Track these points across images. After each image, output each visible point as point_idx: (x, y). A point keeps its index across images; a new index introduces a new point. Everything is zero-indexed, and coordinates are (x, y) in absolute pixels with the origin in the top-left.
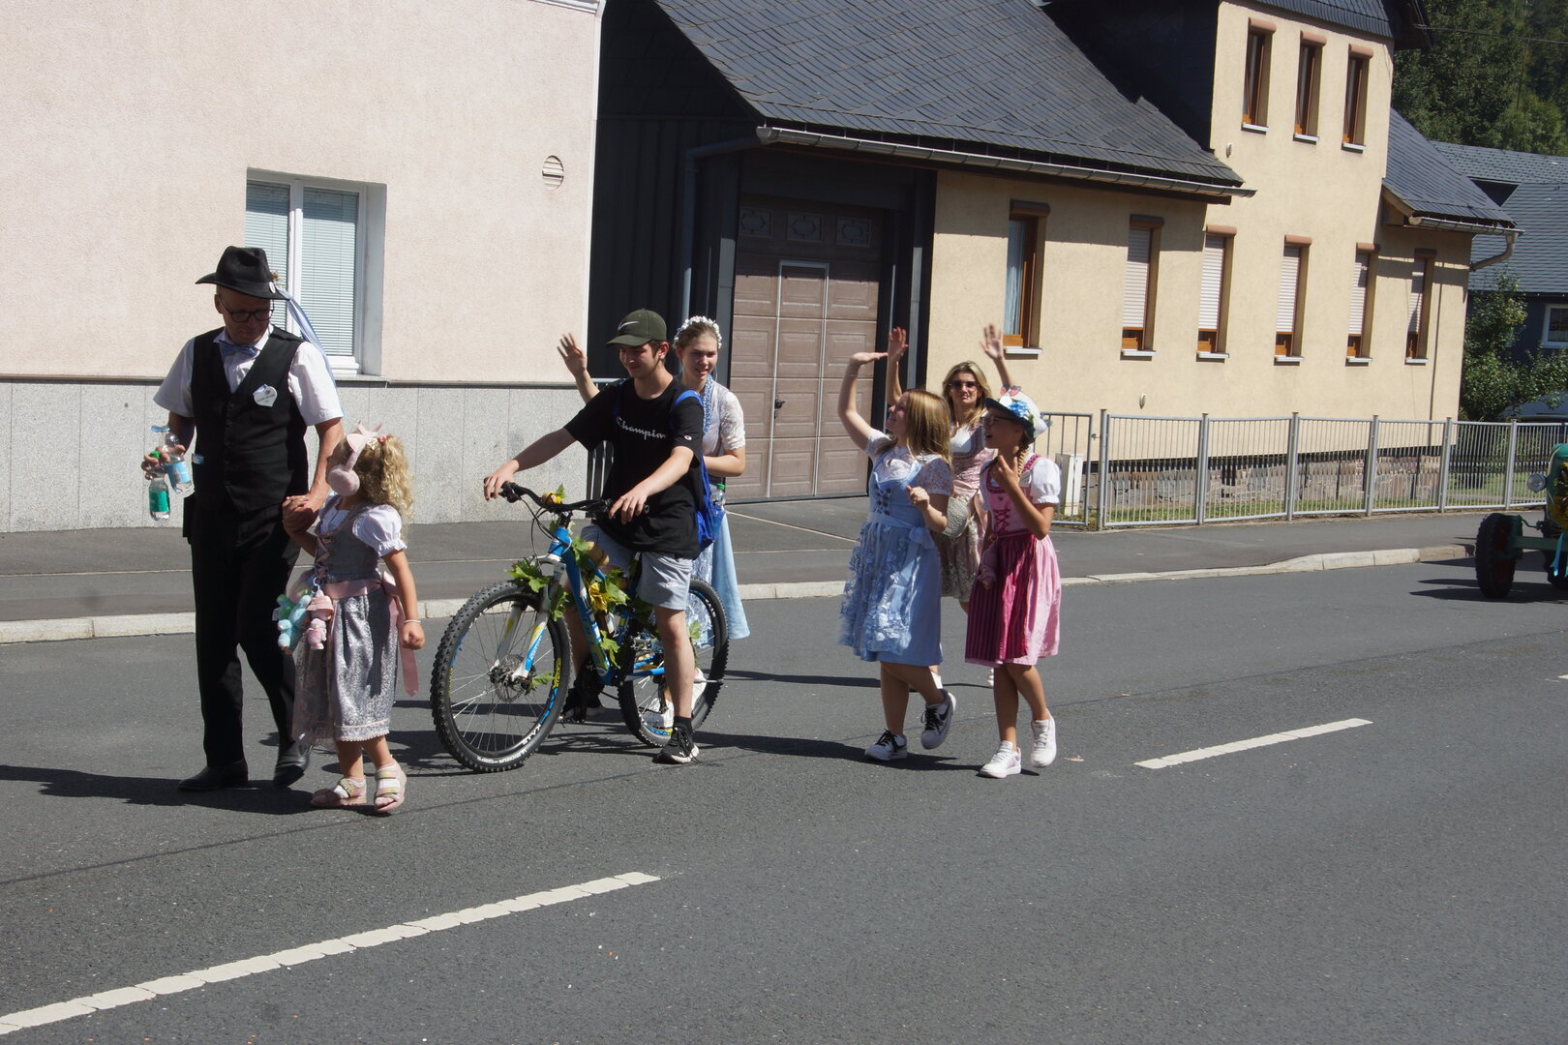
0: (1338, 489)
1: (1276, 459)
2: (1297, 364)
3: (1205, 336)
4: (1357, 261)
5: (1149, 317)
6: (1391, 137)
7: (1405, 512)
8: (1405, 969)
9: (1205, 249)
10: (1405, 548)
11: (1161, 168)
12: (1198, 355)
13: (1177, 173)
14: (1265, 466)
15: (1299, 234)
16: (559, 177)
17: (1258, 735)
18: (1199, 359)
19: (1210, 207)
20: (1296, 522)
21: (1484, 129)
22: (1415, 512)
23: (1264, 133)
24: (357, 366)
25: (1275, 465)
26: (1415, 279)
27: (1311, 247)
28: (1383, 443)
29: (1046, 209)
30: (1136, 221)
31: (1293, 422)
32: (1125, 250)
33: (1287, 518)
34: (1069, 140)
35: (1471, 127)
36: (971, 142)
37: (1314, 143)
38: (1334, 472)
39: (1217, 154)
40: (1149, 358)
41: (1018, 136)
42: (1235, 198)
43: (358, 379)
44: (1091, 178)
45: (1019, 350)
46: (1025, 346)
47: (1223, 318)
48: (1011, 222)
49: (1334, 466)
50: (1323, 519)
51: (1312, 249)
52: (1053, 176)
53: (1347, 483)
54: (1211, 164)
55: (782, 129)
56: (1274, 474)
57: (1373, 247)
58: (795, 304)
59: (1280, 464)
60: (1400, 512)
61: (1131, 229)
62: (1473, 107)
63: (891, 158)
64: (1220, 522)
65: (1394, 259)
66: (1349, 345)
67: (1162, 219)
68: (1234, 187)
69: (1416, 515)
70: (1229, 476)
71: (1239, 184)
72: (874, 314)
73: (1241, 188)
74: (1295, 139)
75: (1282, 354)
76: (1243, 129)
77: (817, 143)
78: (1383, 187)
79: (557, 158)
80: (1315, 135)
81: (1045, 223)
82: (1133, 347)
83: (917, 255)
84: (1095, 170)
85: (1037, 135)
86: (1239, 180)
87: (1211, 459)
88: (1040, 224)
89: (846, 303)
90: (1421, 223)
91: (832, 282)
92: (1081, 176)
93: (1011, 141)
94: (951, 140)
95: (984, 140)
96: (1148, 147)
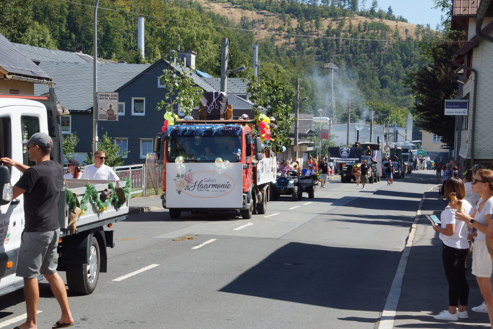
21: (20, 36)
35: (14, 34)
62: (14, 26)
90: (12, 78)
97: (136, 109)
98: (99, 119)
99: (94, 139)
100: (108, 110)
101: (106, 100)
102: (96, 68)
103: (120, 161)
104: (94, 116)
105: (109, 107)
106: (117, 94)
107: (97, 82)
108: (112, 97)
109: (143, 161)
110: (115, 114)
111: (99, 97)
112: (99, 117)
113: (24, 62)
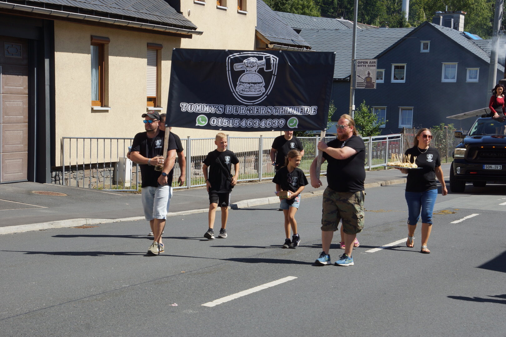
0: (245, 169)
5: (158, 91)
6: (258, 8)
11: (160, 21)
13: (167, 23)
17: (251, 288)
19: (183, 40)
23: (204, 5)
28: (265, 147)
29: (108, 40)
30: (150, 46)
32: (146, 60)
34: (117, 7)
35: (278, 3)
36: (71, 7)
37: (226, 10)
38: (243, 162)
39: (184, 15)
41: (93, 4)
42: (194, 35)
44: (129, 25)
45: (99, 108)
46: (102, 106)
48: (92, 47)
49: (243, 158)
52: (111, 24)
53: (249, 167)
54: (182, 19)
61: (147, 50)
63: (31, 13)
64: (198, 187)
67: (162, 45)
68: (193, 30)
70: (198, 165)
71: (195, 29)
72: (27, 91)
73: (197, 30)
74: (218, 8)
76: (195, 3)
78: (256, 30)
80: (226, 6)
81: (108, 47)
82: (152, 106)
83: (47, 62)
84: (130, 22)
85: (102, 4)
86: (196, 27)
87: (192, 158)
88: (105, 47)
89: (11, 86)
90: (273, 47)
91: (4, 76)
92: (124, 24)
93: (89, 7)
94: (61, 5)
95: (77, 6)
96: (154, 11)
97: (396, 77)
98: (357, 88)
99: (350, 108)
100: (366, 77)
101: (364, 67)
102: (356, 34)
103: (377, 131)
104: (351, 84)
105: (367, 74)
106: (376, 60)
107: (356, 49)
108: (370, 64)
109: (401, 131)
110: (373, 81)
111: (357, 64)
112: (356, 85)
113: (286, 31)
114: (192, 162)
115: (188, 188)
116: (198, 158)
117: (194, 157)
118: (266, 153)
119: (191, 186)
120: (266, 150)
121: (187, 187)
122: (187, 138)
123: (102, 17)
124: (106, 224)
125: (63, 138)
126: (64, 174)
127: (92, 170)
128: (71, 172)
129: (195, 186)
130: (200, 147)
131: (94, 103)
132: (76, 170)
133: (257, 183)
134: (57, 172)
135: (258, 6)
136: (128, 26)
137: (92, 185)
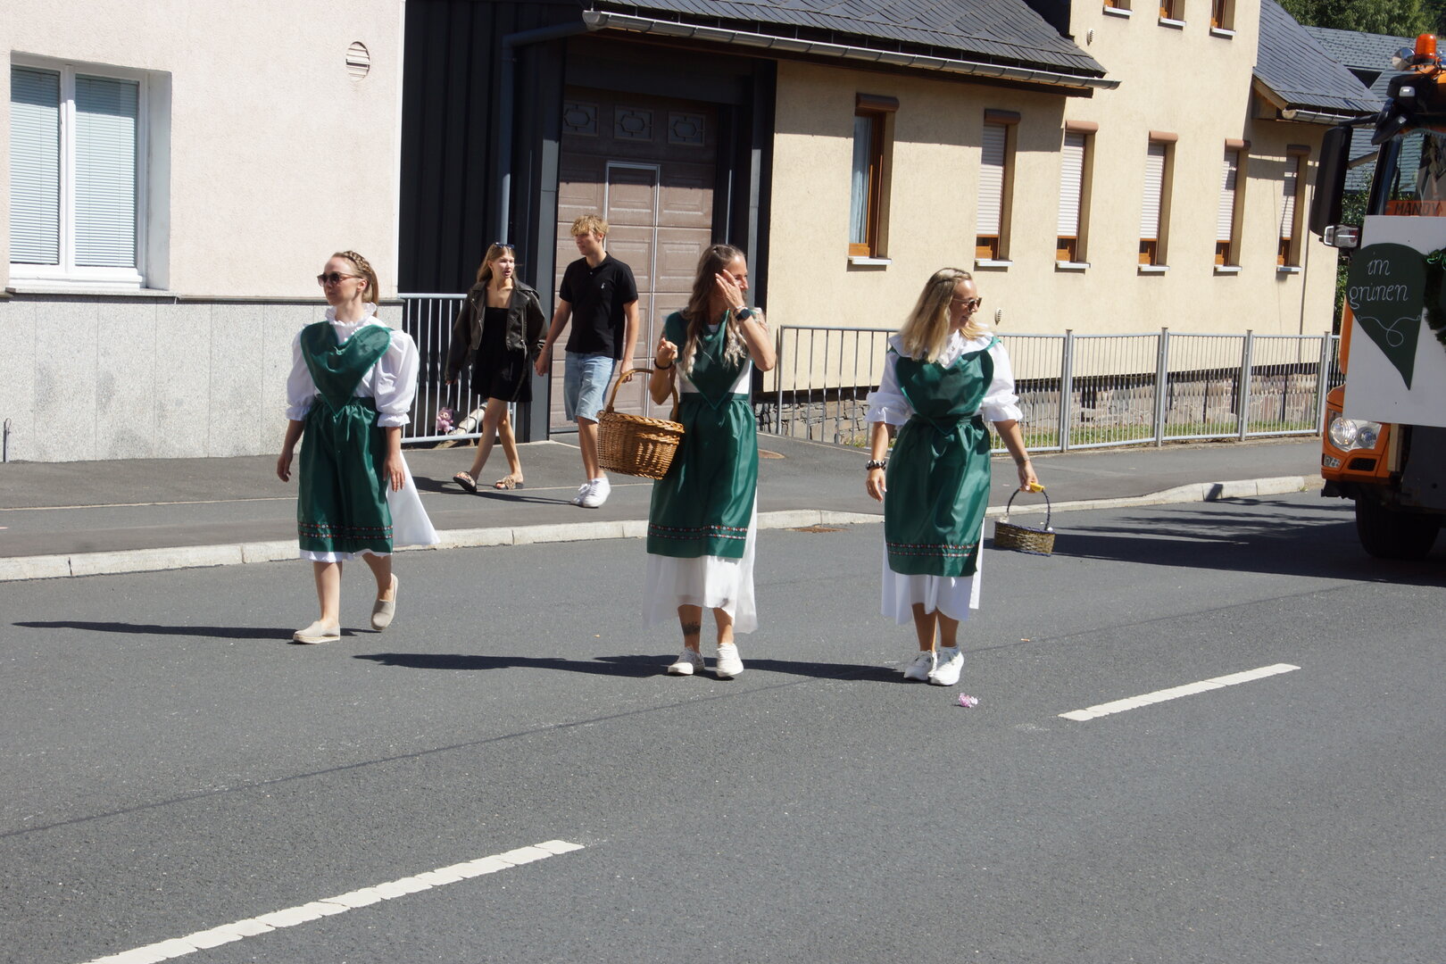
0: (1205, 411)
1: (1139, 380)
2: (1162, 273)
3: (1064, 243)
4: (1225, 160)
5: (1005, 222)
6: (1263, 20)
7: (1281, 436)
8: (1398, 936)
9: (1063, 147)
10: (1289, 475)
11: (1019, 57)
12: (1056, 265)
13: (1035, 62)
14: (1128, 388)
15: (1164, 130)
16: (365, 66)
17: (1182, 684)
18: (1058, 269)
19: (1070, 101)
20: (1166, 448)
22: (1291, 436)
23: (1127, 17)
24: (140, 279)
25: (1138, 386)
26: (1287, 180)
27: (1177, 145)
28: (1256, 360)
29: (894, 103)
30: (990, 117)
31: (1162, 339)
32: (979, 150)
33: (1156, 445)
34: (920, 26)
36: (816, 29)
37: (1180, 28)
38: (1201, 394)
39: (1077, 41)
40: (1004, 269)
41: (865, 22)
42: (1097, 91)
43: (144, 294)
44: (946, 69)
45: (864, 260)
46: (872, 256)
47: (1082, 225)
48: (859, 118)
49: (1200, 386)
50: (1195, 445)
51: (1178, 146)
52: (904, 66)
53: (1214, 405)
54: (1071, 53)
55: (611, 14)
56: (1137, 396)
57: (1242, 144)
58: (623, 209)
59: (1149, 385)
60: (1276, 436)
61: (985, 126)
63: (730, 46)
64: (1084, 449)
65: (1264, 158)
66: (1217, 253)
67: (1018, 114)
68: (1096, 78)
69: (1292, 439)
70: (1089, 399)
71: (1101, 74)
72: (709, 221)
73: (1105, 78)
74: (1160, 24)
75: (1147, 263)
76: (1105, 13)
77: (649, 30)
78: (1254, 76)
79: (361, 44)
80: (1181, 19)
81: (894, 118)
82: (987, 257)
83: (756, 155)
84: (949, 60)
85: (886, 21)
86: (1103, 71)
87: (1074, 379)
88: (888, 120)
89: (678, 209)
90: (1295, 117)
91: (663, 188)
92: (933, 67)
93: (858, 28)
94: (794, 26)
95: (830, 27)
96: (1004, 33)
113: (1329, 76)
114: (1073, 391)
115: (1062, 451)
116: (1089, 380)
117: (1079, 379)
118: (1260, 374)
119: (1070, 447)
120: (1260, 367)
121: (1059, 448)
122: (1065, 334)
123: (884, 52)
124: (864, 526)
125: (783, 328)
126: (781, 410)
127: (842, 403)
128: (797, 405)
129: (1079, 446)
130: (1096, 355)
131: (854, 249)
132: (807, 402)
133: (1233, 445)
134: (766, 405)
135: (1264, 15)
136: (942, 70)
137: (842, 437)
